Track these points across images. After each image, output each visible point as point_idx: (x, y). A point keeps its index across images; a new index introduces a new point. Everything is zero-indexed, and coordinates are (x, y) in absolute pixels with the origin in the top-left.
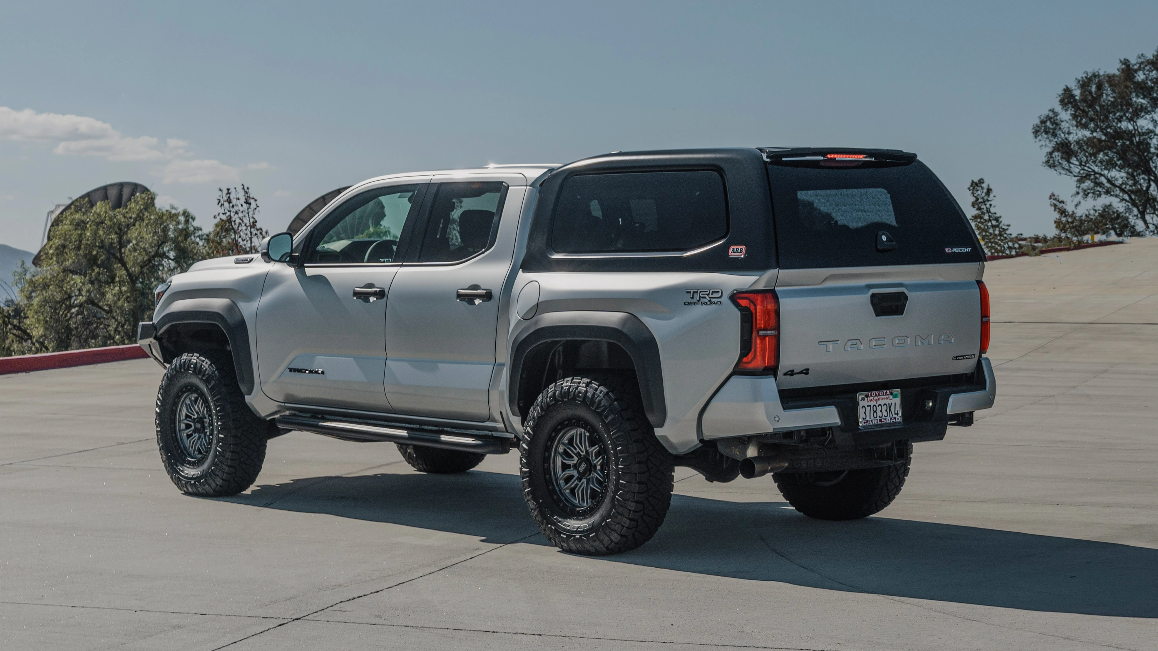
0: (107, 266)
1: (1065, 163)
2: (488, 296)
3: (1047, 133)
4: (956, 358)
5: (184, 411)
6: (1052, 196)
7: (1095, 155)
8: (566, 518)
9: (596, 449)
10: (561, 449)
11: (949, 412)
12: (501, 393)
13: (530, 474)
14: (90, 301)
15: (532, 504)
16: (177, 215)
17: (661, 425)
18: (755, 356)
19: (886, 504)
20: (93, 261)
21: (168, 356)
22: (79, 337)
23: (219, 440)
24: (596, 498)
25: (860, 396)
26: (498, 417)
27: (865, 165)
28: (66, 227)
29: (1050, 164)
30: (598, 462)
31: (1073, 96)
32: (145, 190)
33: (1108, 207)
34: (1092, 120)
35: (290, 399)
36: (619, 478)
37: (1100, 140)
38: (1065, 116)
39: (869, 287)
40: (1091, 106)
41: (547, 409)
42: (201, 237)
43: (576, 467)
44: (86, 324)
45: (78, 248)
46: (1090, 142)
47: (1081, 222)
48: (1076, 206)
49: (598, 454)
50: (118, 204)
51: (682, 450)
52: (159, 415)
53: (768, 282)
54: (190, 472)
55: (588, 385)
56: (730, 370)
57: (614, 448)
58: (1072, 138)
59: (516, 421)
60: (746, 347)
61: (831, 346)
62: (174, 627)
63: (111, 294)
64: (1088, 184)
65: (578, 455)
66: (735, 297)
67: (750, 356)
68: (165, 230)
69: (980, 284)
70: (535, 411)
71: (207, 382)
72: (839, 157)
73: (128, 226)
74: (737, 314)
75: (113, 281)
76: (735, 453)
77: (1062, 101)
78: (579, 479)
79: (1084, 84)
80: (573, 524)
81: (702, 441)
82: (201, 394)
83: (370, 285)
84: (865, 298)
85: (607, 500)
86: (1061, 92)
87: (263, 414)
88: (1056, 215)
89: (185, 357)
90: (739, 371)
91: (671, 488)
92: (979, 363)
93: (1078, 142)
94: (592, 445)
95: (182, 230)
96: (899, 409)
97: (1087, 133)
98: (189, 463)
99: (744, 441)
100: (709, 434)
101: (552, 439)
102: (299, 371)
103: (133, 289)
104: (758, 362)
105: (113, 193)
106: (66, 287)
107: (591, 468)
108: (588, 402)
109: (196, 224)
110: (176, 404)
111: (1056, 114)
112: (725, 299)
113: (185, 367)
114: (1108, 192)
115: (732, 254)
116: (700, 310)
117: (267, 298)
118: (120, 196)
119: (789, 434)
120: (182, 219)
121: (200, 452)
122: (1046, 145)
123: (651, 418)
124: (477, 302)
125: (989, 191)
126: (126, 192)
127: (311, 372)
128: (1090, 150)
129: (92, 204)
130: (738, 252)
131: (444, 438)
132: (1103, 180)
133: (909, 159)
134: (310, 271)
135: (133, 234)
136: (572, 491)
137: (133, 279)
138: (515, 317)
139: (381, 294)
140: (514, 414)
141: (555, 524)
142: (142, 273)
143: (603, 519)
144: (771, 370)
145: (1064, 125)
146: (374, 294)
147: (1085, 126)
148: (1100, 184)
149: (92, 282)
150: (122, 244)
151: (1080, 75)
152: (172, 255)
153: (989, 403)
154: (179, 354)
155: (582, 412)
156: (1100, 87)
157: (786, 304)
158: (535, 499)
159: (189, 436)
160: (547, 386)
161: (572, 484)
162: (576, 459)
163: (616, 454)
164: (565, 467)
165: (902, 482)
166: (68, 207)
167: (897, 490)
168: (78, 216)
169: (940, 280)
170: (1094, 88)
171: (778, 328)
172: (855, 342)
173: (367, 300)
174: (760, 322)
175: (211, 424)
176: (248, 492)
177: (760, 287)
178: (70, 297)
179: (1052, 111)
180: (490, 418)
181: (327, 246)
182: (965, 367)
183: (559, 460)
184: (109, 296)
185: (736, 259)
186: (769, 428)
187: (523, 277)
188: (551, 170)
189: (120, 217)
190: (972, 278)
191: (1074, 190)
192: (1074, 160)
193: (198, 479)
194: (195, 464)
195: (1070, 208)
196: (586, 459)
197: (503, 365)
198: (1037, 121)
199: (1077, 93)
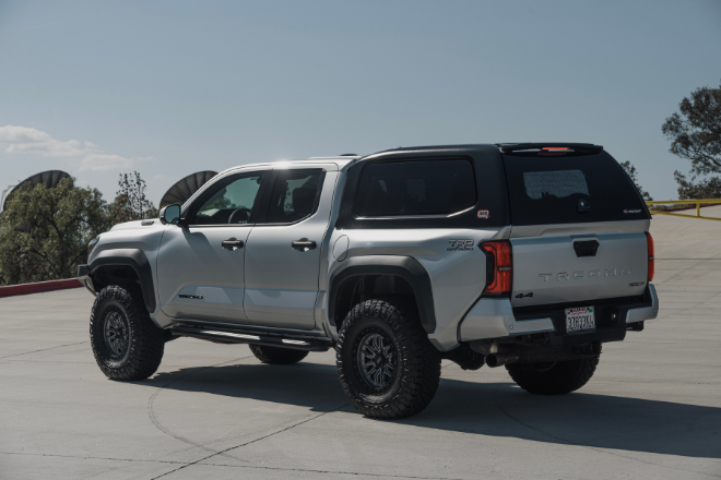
0: (43, 226)
1: (684, 150)
2: (313, 245)
3: (671, 129)
4: (632, 285)
5: (109, 324)
6: (676, 173)
7: (705, 144)
8: (368, 394)
9: (388, 348)
10: (364, 348)
11: (627, 321)
12: (323, 311)
13: (343, 365)
14: (33, 250)
15: (345, 385)
16: (90, 192)
17: (432, 332)
18: (496, 285)
19: (583, 384)
20: (34, 223)
21: (97, 287)
22: (25, 273)
23: (133, 343)
24: (389, 381)
25: (567, 311)
26: (321, 327)
27: (568, 154)
28: (16, 200)
29: (674, 151)
30: (389, 357)
31: (690, 104)
32: (67, 176)
33: (714, 180)
34: (702, 120)
35: (180, 316)
36: (404, 367)
37: (708, 134)
38: (684, 118)
39: (573, 237)
40: (701, 111)
41: (355, 321)
42: (105, 207)
43: (374, 360)
44: (30, 264)
45: (25, 214)
46: (701, 136)
47: (696, 189)
48: (693, 179)
49: (389, 351)
50: (50, 185)
51: (447, 349)
52: (92, 327)
53: (505, 234)
54: (114, 364)
55: (382, 305)
56: (479, 294)
57: (401, 348)
58: (689, 133)
59: (333, 329)
60: (490, 278)
61: (547, 277)
62: (112, 469)
63: (46, 244)
64: (700, 164)
65: (376, 352)
66: (483, 244)
67: (493, 284)
68: (82, 202)
69: (647, 234)
70: (346, 323)
71: (124, 304)
72: (551, 150)
73: (57, 200)
74: (484, 256)
75: (47, 236)
76: (482, 350)
77: (682, 109)
78: (377, 368)
79: (697, 96)
80: (373, 398)
81: (460, 342)
82: (120, 313)
83: (233, 239)
84: (570, 245)
85: (396, 382)
86: (681, 101)
87: (162, 326)
88: (679, 186)
89: (109, 288)
90: (485, 295)
91: (439, 374)
92: (647, 288)
93: (693, 136)
94: (385, 345)
95: (93, 202)
96: (593, 319)
97: (700, 130)
98: (113, 358)
99: (488, 342)
100: (465, 336)
101: (358, 341)
102: (186, 297)
103: (61, 242)
104: (498, 288)
105: (46, 178)
106: (17, 241)
107: (385, 361)
108: (382, 316)
109: (102, 198)
110: (103, 319)
111: (678, 117)
112: (475, 246)
113: (110, 294)
114: (714, 169)
115: (479, 216)
116: (458, 254)
117: (164, 248)
118: (51, 180)
119: (519, 337)
120: (93, 194)
121: (120, 351)
122: (671, 138)
123: (425, 327)
124: (306, 249)
125: (633, 169)
126: (55, 177)
127: (194, 297)
128: (701, 141)
129: (33, 186)
130: (483, 214)
131: (285, 341)
132: (711, 161)
133: (599, 149)
134: (193, 230)
135: (61, 204)
136: (372, 376)
137: (61, 235)
138: (332, 260)
139: (241, 245)
140: (332, 325)
141: (361, 399)
142: (66, 230)
143: (394, 395)
144: (507, 294)
145: (683, 124)
146: (236, 245)
147: (698, 125)
148: (709, 164)
149: (33, 237)
150: (53, 211)
151: (694, 90)
152: (86, 218)
153: (654, 315)
154: (105, 286)
155: (378, 323)
156: (708, 98)
157: (516, 249)
158: (347, 381)
159: (112, 340)
160: (354, 305)
161: (372, 372)
162: (374, 354)
163: (402, 351)
164: (367, 360)
165: (594, 369)
166: (17, 187)
167: (591, 374)
168: (24, 193)
169: (621, 232)
170: (703, 99)
171: (511, 265)
172: (563, 274)
173: (231, 249)
174: (500, 262)
175: (127, 333)
176: (152, 377)
177: (500, 237)
178: (19, 247)
179: (675, 114)
180: (315, 327)
181: (203, 213)
182: (637, 290)
183: (363, 355)
184: (45, 247)
185: (483, 219)
186: (506, 333)
187: (337, 233)
188: (355, 160)
189: (52, 194)
190: (642, 230)
191: (691, 168)
192: (690, 148)
193: (118, 369)
194: (116, 360)
195: (688, 180)
196: (381, 355)
197: (324, 292)
198: (665, 122)
199: (692, 102)
